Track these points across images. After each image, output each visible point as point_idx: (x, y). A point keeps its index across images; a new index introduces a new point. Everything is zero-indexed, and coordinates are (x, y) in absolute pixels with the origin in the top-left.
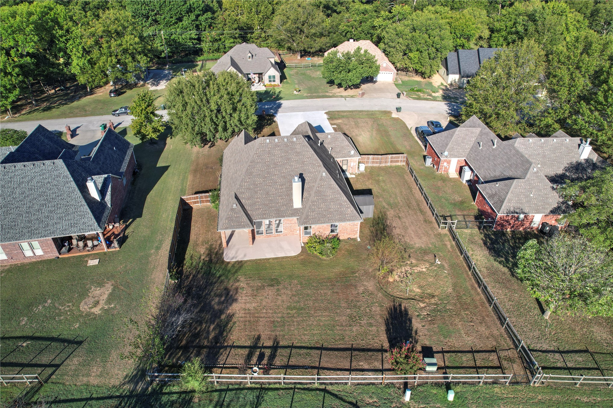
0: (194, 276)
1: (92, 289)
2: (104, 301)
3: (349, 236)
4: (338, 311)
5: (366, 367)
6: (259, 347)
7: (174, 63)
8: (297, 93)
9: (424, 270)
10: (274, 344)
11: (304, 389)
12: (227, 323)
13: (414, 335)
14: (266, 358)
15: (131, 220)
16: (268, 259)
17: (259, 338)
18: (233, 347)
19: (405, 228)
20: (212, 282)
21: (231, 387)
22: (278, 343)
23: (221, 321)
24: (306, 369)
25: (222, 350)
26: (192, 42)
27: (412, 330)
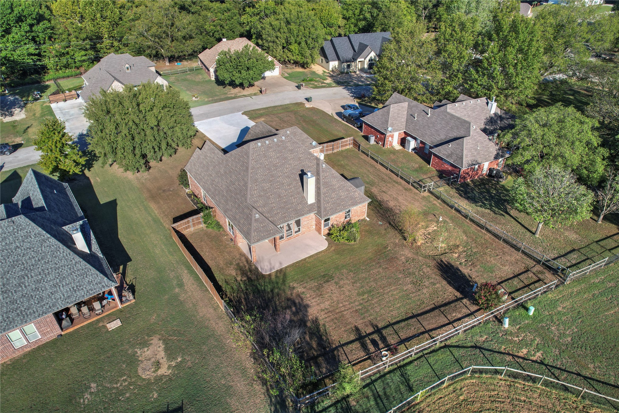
0: (245, 299)
1: (139, 352)
2: (165, 359)
3: (359, 219)
4: (400, 282)
5: (460, 316)
6: (365, 336)
7: (13, 87)
8: (196, 99)
9: (435, 228)
10: (374, 328)
11: (431, 352)
12: (318, 328)
13: (470, 279)
14: (380, 342)
15: (121, 267)
16: (305, 259)
17: (357, 329)
18: (342, 346)
19: (396, 199)
20: (268, 298)
21: (373, 378)
22: (377, 326)
23: (310, 328)
24: (418, 336)
25: (335, 352)
27: (466, 276)
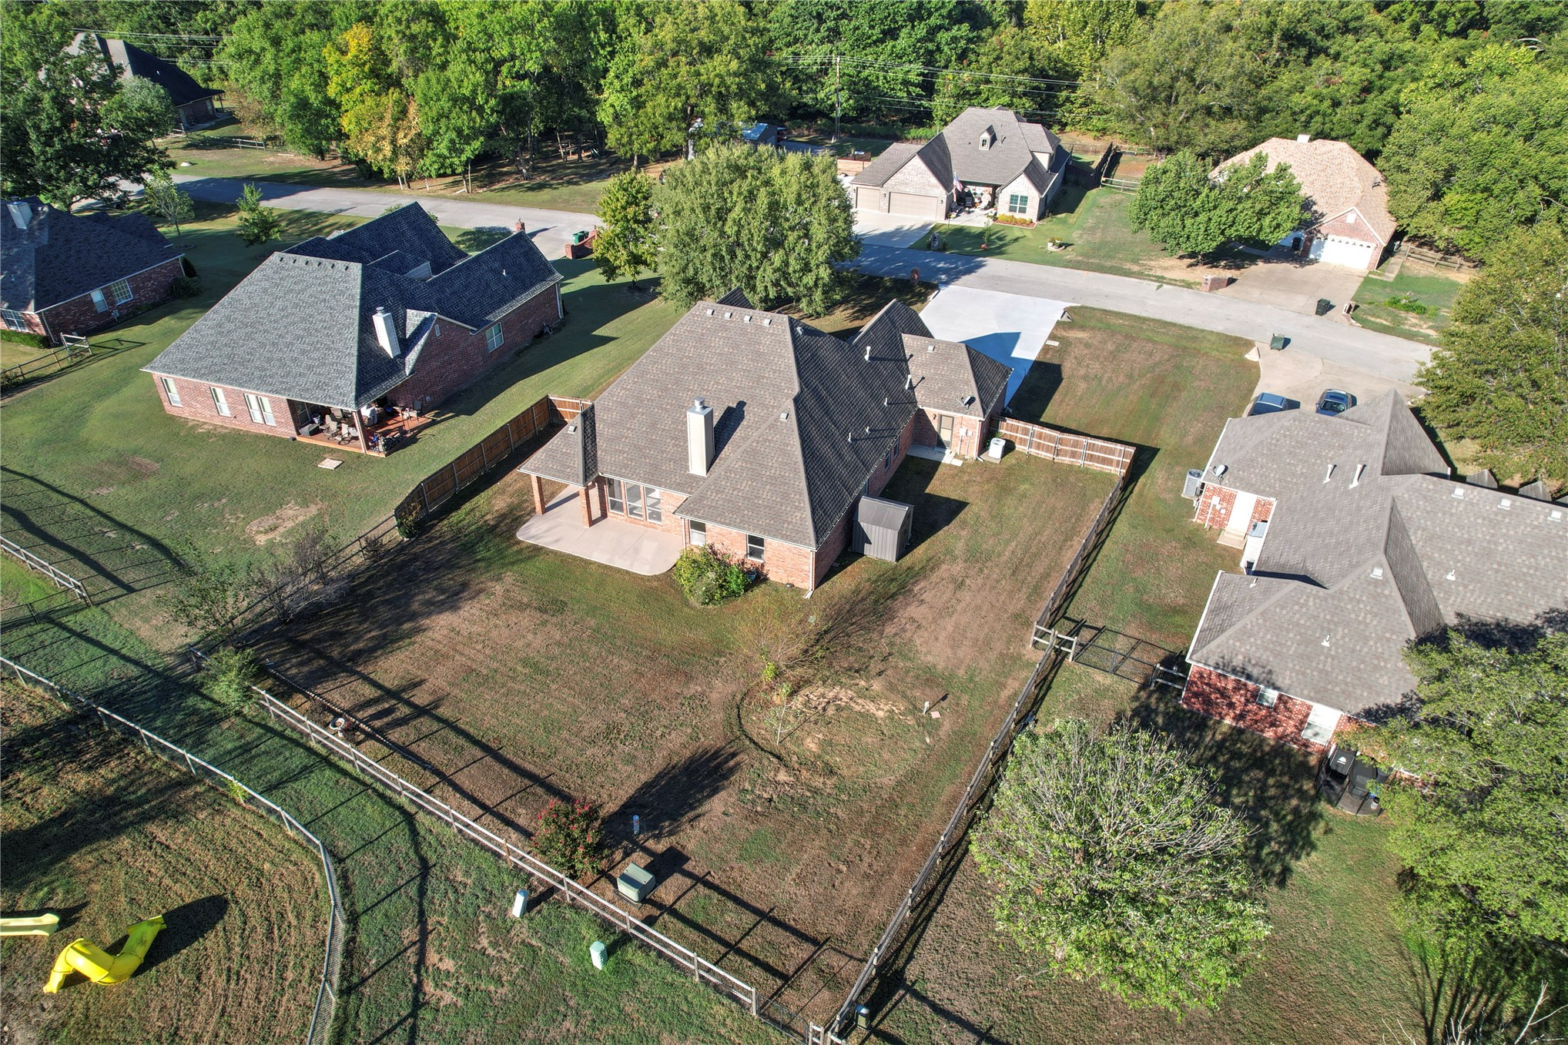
0: (441, 543)
1: (289, 505)
2: (284, 530)
4: (602, 707)
6: (399, 698)
10: (428, 705)
12: (402, 638)
13: (685, 819)
14: (387, 719)
15: (449, 414)
17: (418, 684)
18: (364, 677)
20: (457, 564)
21: (288, 732)
22: (436, 707)
23: (397, 630)
24: (425, 768)
25: (342, 674)
26: (909, 93)
27: (693, 809)
